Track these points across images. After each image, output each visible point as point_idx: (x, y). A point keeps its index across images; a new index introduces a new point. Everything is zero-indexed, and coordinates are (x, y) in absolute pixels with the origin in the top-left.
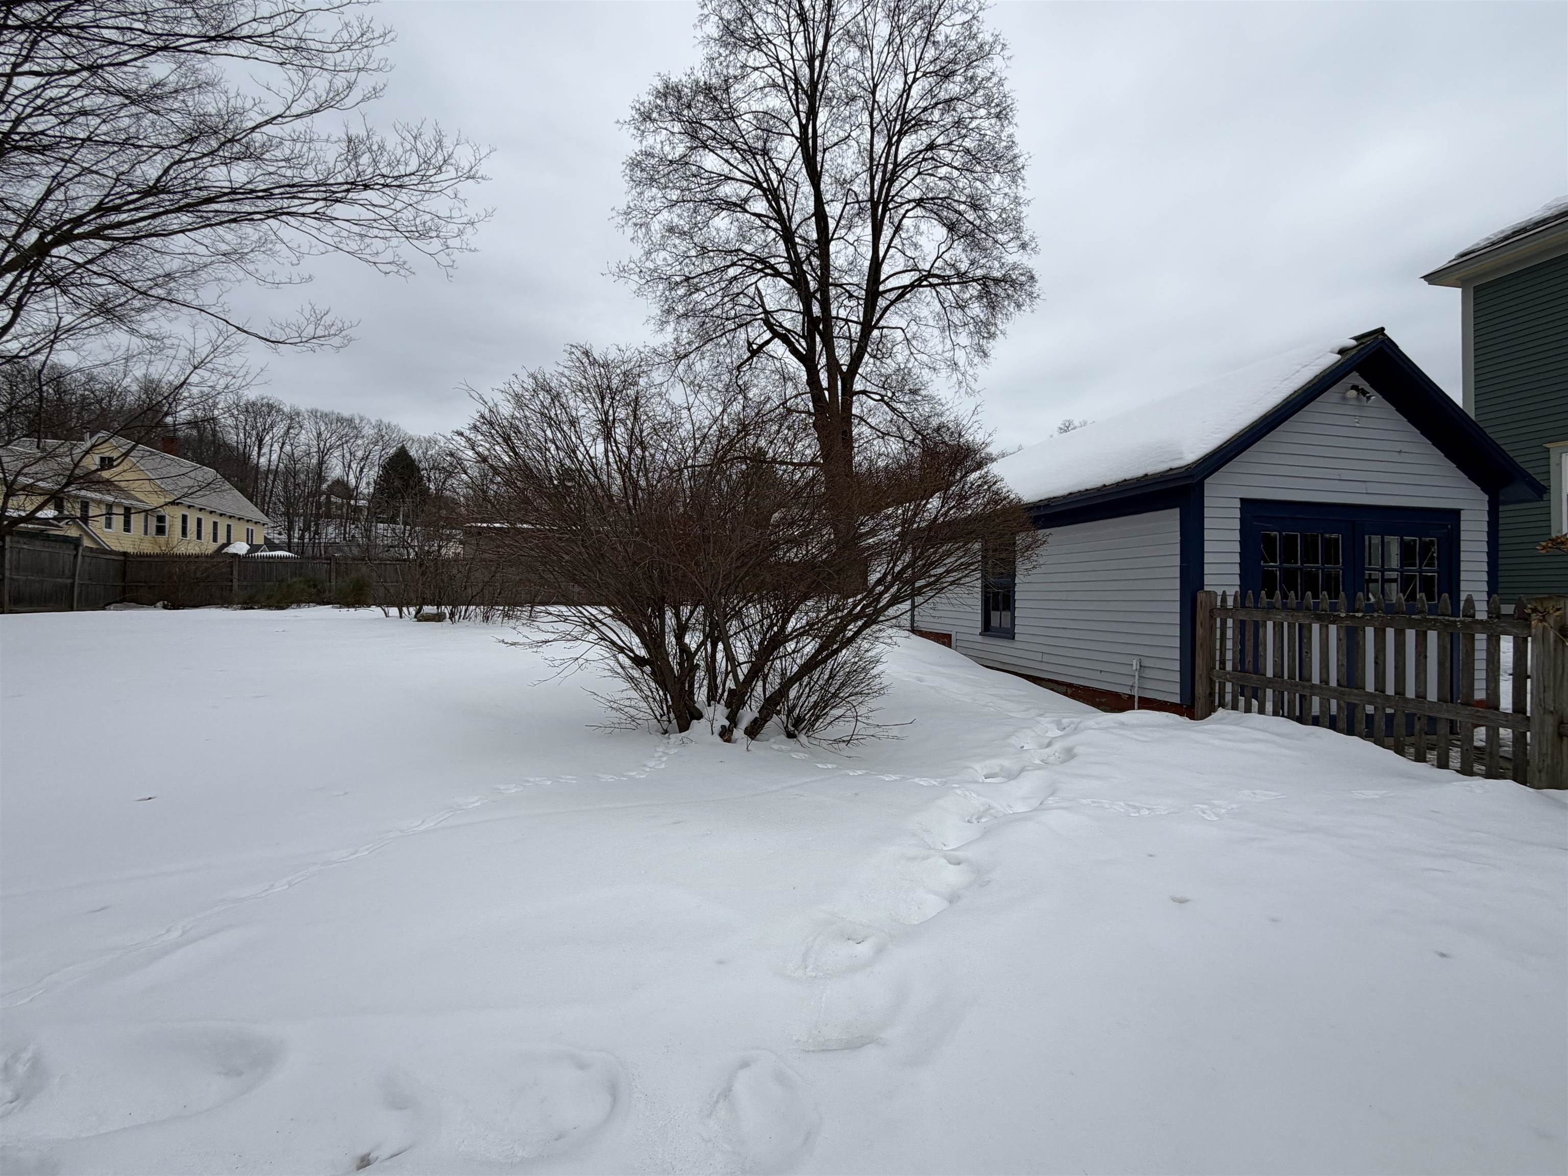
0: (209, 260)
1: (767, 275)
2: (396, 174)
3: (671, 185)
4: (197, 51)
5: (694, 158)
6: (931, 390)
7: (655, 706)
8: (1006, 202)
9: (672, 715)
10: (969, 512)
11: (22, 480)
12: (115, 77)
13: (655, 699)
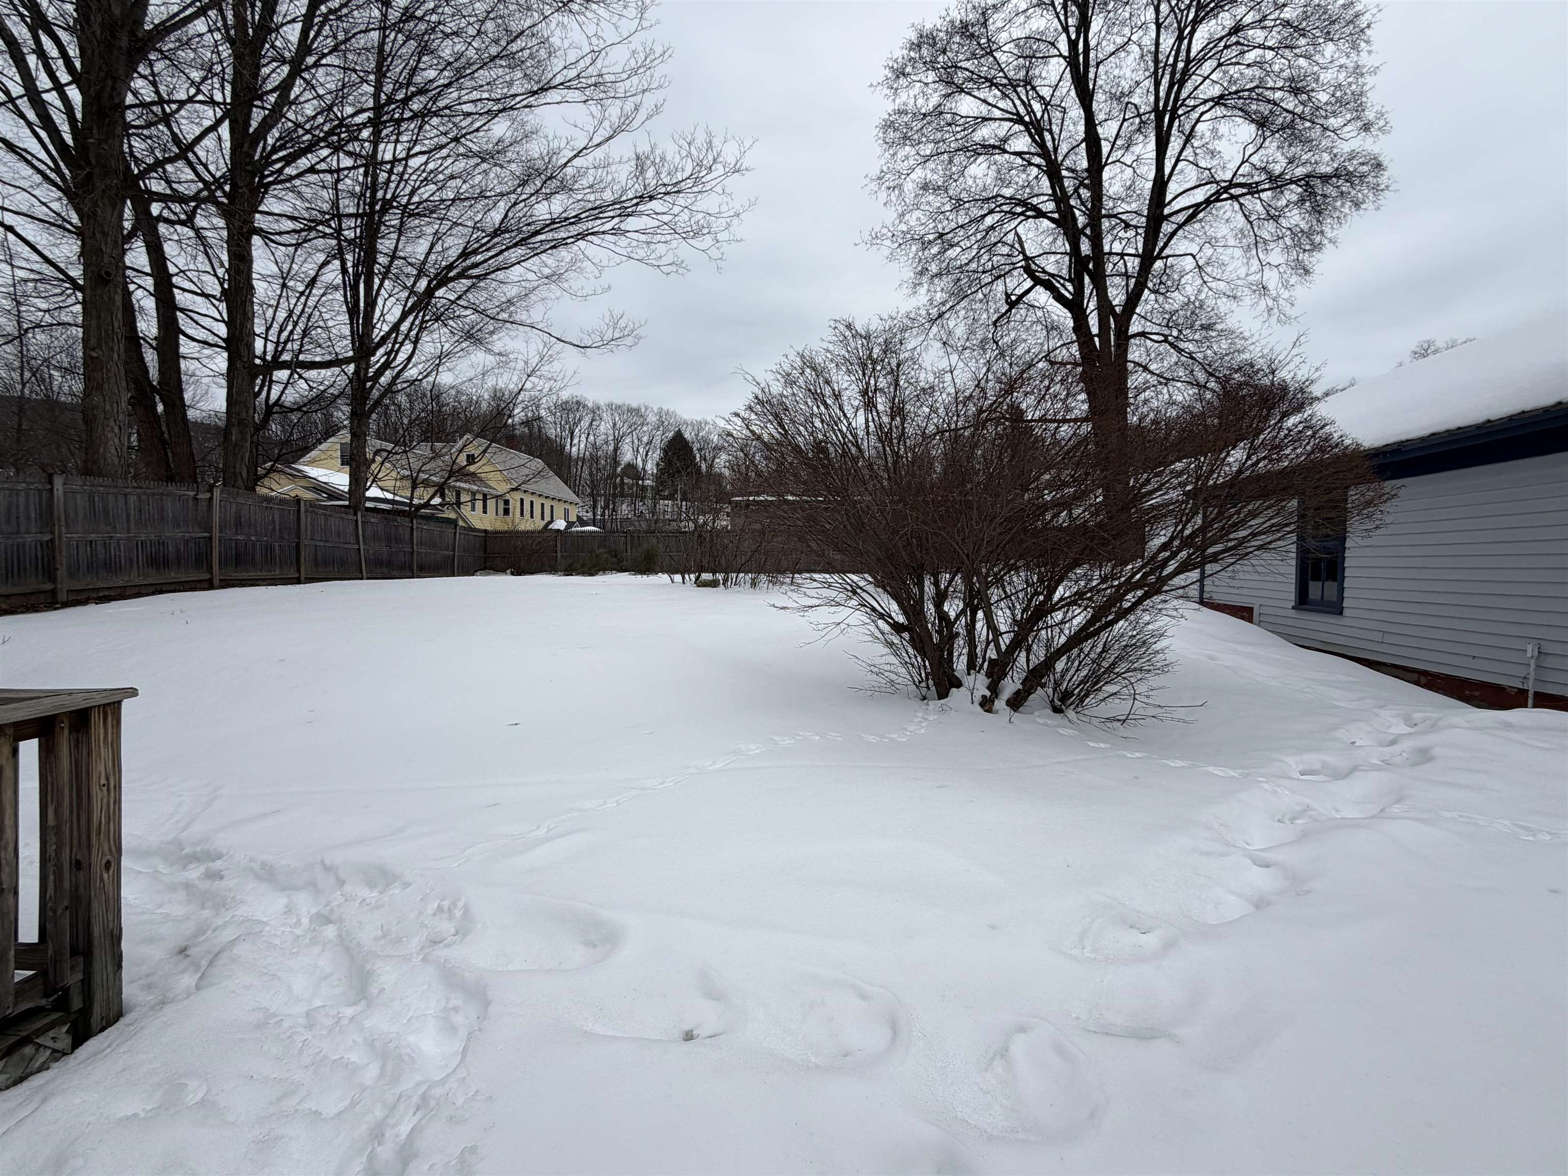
0: (536, 284)
1: (1028, 217)
2: (674, 181)
3: (924, 139)
4: (526, 107)
5: (948, 105)
6: (1231, 322)
7: (914, 672)
8: (1342, 76)
9: (931, 682)
10: (1286, 464)
11: (423, 476)
12: (474, 143)
13: (913, 665)
